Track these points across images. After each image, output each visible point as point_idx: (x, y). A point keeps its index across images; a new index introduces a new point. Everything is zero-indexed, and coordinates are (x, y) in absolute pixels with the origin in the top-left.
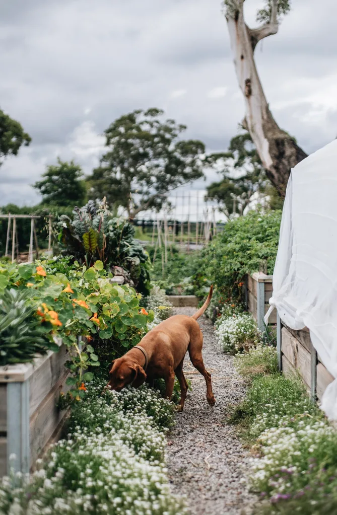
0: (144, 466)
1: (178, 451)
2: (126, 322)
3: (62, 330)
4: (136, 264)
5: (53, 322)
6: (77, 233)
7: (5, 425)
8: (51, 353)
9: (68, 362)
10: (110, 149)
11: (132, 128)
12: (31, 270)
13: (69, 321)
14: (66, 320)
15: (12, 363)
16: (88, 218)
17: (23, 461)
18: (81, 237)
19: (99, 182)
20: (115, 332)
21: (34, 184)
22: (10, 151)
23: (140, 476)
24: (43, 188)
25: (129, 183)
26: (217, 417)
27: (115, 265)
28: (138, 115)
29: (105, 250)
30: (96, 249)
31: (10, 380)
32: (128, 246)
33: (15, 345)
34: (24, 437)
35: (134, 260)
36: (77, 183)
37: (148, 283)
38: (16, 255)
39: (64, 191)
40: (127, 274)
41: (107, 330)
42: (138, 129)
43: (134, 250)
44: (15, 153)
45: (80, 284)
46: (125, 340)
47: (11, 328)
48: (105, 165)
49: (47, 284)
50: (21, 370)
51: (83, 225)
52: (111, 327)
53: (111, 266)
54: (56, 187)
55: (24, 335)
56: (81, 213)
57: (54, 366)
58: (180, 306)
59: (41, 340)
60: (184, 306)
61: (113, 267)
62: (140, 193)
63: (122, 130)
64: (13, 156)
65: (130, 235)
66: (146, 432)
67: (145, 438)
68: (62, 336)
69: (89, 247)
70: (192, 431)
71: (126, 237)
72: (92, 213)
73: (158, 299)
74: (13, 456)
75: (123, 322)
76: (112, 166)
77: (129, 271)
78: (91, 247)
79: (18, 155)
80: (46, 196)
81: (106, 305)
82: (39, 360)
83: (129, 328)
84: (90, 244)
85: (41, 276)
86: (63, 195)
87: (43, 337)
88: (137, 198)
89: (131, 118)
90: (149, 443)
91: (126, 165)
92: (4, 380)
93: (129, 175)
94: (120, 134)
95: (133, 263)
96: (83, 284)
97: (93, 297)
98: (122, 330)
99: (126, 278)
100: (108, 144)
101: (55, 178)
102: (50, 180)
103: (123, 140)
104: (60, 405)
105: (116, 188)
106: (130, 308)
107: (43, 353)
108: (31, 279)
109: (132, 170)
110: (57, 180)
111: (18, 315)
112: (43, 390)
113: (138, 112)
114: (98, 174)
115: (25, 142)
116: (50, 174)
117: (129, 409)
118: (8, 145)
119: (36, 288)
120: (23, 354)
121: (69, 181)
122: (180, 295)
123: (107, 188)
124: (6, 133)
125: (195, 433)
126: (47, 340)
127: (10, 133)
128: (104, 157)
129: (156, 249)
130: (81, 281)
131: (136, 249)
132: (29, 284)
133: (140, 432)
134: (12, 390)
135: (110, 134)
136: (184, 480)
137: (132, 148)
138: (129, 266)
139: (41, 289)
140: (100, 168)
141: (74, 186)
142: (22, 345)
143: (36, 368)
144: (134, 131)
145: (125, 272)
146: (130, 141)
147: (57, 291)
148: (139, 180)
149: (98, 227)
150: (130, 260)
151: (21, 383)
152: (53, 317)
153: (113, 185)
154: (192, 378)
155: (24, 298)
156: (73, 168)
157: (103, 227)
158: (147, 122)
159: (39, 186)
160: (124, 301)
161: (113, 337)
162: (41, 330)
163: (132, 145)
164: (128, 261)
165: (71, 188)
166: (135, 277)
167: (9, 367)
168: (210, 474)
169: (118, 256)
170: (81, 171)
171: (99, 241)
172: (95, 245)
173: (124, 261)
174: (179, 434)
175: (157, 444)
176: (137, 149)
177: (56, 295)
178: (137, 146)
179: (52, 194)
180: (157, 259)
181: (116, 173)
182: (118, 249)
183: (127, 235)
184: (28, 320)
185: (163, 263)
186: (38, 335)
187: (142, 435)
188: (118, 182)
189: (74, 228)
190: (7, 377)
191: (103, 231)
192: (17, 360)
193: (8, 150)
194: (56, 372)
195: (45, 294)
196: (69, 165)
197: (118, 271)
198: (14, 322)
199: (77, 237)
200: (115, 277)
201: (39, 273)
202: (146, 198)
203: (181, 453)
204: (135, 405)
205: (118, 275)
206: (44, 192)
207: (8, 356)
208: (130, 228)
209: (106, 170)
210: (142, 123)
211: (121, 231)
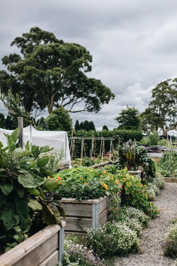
0: (130, 231)
1: (148, 232)
2: (134, 189)
3: (110, 191)
4: (147, 165)
5: (106, 188)
6: (124, 152)
7: (92, 215)
8: (105, 197)
9: (112, 200)
10: (154, 99)
11: (166, 88)
12: (101, 171)
13: (112, 188)
14: (111, 187)
15: (94, 199)
16: (129, 147)
17: (96, 225)
18: (125, 154)
19: (148, 115)
20: (131, 192)
21: (116, 118)
22: (105, 102)
23: (128, 233)
24: (120, 120)
25: (164, 116)
26: (166, 224)
27: (139, 165)
28: (169, 81)
29: (135, 159)
30: (132, 159)
31: (93, 203)
32: (146, 157)
33: (95, 194)
34: (97, 219)
35: (146, 164)
36: (135, 118)
37: (154, 172)
38: (104, 155)
39: (130, 121)
40: (143, 169)
41: (128, 191)
42: (169, 88)
43: (148, 159)
44: (107, 103)
45: (119, 175)
46: (134, 195)
47: (94, 189)
48: (152, 107)
49: (106, 176)
50: (96, 201)
51: (127, 149)
52: (129, 190)
53: (137, 166)
54: (125, 120)
55: (97, 191)
56: (126, 144)
57: (107, 201)
58: (172, 182)
59: (102, 193)
60: (174, 182)
61: (138, 166)
62: (170, 121)
63: (161, 89)
64: (106, 104)
65: (145, 153)
66: (135, 224)
67: (135, 226)
68: (110, 192)
69: (128, 158)
70: (155, 227)
71: (144, 154)
72: (130, 145)
73: (158, 179)
74: (93, 223)
75: (133, 189)
76: (155, 107)
77: (144, 168)
78: (129, 158)
79: (108, 104)
80: (121, 124)
81: (127, 183)
82: (101, 199)
83: (135, 191)
84: (129, 157)
85: (105, 174)
86: (129, 124)
87: (103, 192)
88: (168, 124)
89: (166, 83)
90: (136, 227)
91: (162, 106)
92: (92, 203)
93: (164, 112)
94: (160, 91)
95: (146, 165)
96: (120, 175)
97: (123, 180)
98: (133, 191)
99: (143, 171)
100: (153, 96)
101: (125, 115)
102: (123, 117)
103: (161, 94)
104: (109, 213)
105: (157, 119)
106: (136, 184)
107: (103, 197)
108: (101, 174)
109: (166, 109)
110: (126, 116)
111: (96, 186)
112: (104, 207)
113: (169, 80)
114: (148, 112)
115: (112, 97)
116: (123, 114)
117: (133, 217)
118: (104, 99)
119: (103, 177)
120: (97, 196)
121: (132, 117)
122: (173, 177)
123: (153, 119)
124: (103, 94)
125: (156, 228)
126: (104, 193)
127: (105, 94)
128: (151, 103)
129: (167, 155)
130: (120, 174)
131: (149, 158)
132: (101, 176)
133: (133, 224)
134: (94, 206)
135: (155, 91)
136: (146, 240)
137: (166, 98)
138: (144, 166)
139: (104, 177)
140: (149, 108)
141: (134, 119)
142: (97, 194)
143: (100, 201)
144: (167, 90)
145: (142, 168)
146: (165, 94)
147: (109, 178)
148: (169, 115)
149: (133, 150)
150: (145, 164)
151: (96, 204)
152: (106, 186)
153: (156, 117)
154: (163, 211)
155: (99, 180)
156: (134, 111)
157: (134, 150)
158: (174, 85)
159: (118, 119)
160: (134, 182)
161: (130, 193)
162: (102, 190)
163: (166, 96)
164: (144, 164)
165: (133, 120)
166: (147, 170)
167: (93, 200)
168: (156, 239)
169: (141, 161)
170: (138, 112)
171: (133, 156)
172: (131, 157)
173: (142, 164)
174: (150, 228)
175: (138, 228)
176: (168, 98)
177: (109, 180)
178: (169, 97)
179: (124, 123)
180: (167, 159)
181: (157, 111)
182: (140, 159)
183: (144, 153)
184: (99, 187)
185: (169, 161)
186: (102, 192)
187: (134, 225)
188: (158, 115)
189: (123, 150)
190: (92, 202)
191: (134, 152)
192: (95, 198)
193: (104, 101)
194: (108, 203)
195: (105, 179)
196: (132, 109)
197: (139, 168)
198: (95, 188)
199: (124, 154)
200: (138, 170)
201: (104, 172)
202: (173, 123)
203: (149, 233)
204: (135, 217)
205: (139, 170)
206: (120, 122)
207: (93, 197)
208: (145, 151)
209: (152, 109)
210: (171, 85)
211: (142, 152)
